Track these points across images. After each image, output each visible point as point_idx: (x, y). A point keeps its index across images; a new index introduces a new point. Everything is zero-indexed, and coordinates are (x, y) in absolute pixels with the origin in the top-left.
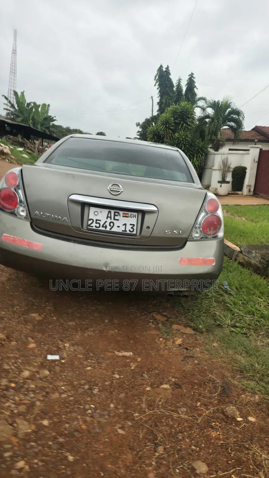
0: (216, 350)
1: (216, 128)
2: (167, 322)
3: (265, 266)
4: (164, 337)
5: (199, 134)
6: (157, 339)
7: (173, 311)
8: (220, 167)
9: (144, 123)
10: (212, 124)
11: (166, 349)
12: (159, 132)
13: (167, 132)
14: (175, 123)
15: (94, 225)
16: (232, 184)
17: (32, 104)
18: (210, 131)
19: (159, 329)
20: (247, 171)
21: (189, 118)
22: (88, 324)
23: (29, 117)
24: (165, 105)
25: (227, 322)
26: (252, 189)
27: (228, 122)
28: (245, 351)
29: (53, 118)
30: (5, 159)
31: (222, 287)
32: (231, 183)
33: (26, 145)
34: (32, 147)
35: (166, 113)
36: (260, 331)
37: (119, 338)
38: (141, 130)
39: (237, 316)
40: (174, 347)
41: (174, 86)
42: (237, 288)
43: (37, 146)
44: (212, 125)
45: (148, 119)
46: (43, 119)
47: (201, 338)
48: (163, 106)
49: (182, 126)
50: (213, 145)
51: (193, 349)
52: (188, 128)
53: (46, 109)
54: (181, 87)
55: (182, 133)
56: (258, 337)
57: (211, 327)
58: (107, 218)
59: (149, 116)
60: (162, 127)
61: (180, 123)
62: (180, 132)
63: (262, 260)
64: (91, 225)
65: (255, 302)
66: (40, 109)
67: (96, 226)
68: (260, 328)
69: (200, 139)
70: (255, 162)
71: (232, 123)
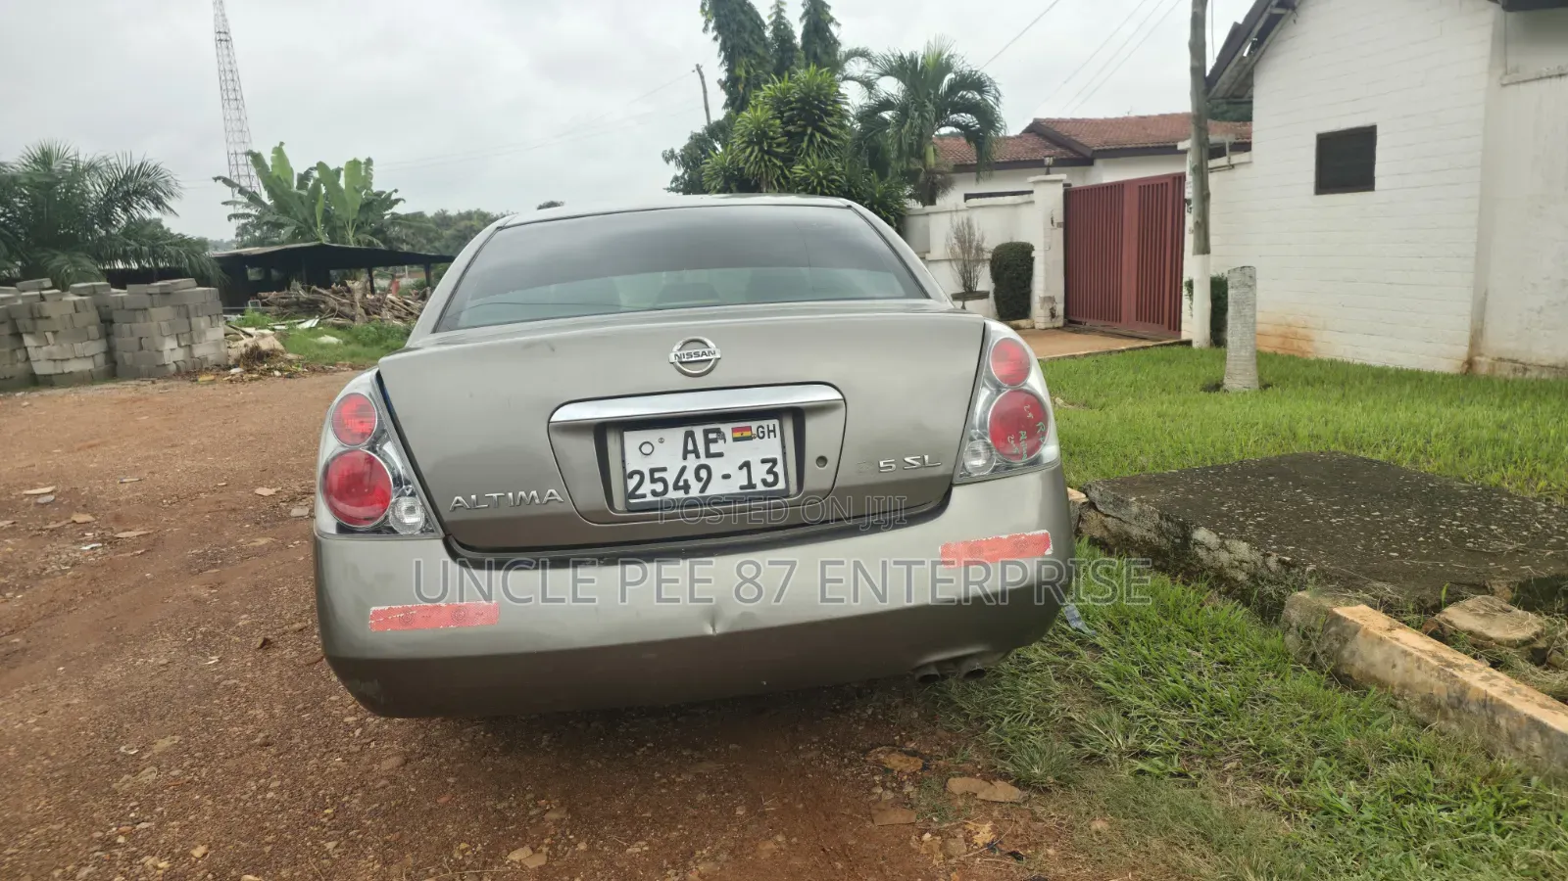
0: (1107, 843)
1: (921, 135)
2: (925, 774)
3: (1178, 541)
4: (934, 827)
5: (866, 159)
6: (914, 837)
7: (933, 734)
8: (952, 249)
9: (686, 148)
10: (903, 126)
11: (953, 869)
12: (741, 170)
13: (766, 166)
14: (788, 134)
15: (647, 488)
16: (997, 298)
17: (316, 174)
18: (905, 147)
19: (906, 803)
20: (1034, 254)
21: (829, 114)
22: (687, 839)
23: (313, 215)
24: (745, 86)
25: (1115, 744)
26: (1060, 308)
27: (952, 113)
28: (1198, 833)
29: (390, 194)
30: (270, 370)
31: (1065, 626)
32: (991, 295)
33: (322, 306)
34: (342, 305)
35: (755, 107)
36: (1223, 759)
37: (797, 862)
38: (680, 173)
39: (1139, 717)
40: (975, 857)
41: (764, 25)
42: (1110, 624)
43: (358, 296)
44: (907, 127)
45: (699, 135)
46: (358, 208)
47: (1049, 811)
48: (740, 87)
49: (811, 141)
50: (915, 189)
51: (1037, 852)
52: (830, 144)
53: (363, 174)
54: (786, 27)
55: (813, 161)
56: (1225, 780)
57: (1069, 766)
58: (685, 458)
59: (699, 126)
60: (749, 150)
61: (804, 133)
62: (808, 160)
63: (1164, 524)
64: (639, 492)
65: (1179, 664)
66: (342, 183)
67: (654, 493)
68: (1221, 749)
69: (873, 175)
70: (1055, 224)
71: (963, 114)
